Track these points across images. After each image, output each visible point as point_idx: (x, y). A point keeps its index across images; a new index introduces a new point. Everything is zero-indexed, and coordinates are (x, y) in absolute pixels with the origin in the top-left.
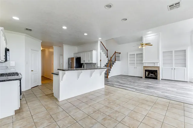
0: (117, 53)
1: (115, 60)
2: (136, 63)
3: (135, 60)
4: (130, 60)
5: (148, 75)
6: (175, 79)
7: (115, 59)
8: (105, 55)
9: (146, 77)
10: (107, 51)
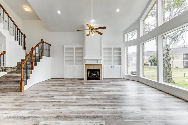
0: (45, 43)
1: (42, 55)
2: (74, 61)
3: (73, 57)
4: (66, 56)
5: (90, 76)
6: (114, 78)
7: (42, 52)
8: (17, 42)
9: (88, 79)
10: (24, 36)
